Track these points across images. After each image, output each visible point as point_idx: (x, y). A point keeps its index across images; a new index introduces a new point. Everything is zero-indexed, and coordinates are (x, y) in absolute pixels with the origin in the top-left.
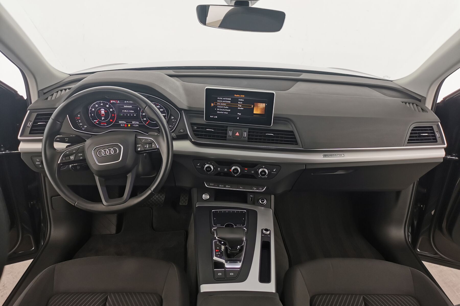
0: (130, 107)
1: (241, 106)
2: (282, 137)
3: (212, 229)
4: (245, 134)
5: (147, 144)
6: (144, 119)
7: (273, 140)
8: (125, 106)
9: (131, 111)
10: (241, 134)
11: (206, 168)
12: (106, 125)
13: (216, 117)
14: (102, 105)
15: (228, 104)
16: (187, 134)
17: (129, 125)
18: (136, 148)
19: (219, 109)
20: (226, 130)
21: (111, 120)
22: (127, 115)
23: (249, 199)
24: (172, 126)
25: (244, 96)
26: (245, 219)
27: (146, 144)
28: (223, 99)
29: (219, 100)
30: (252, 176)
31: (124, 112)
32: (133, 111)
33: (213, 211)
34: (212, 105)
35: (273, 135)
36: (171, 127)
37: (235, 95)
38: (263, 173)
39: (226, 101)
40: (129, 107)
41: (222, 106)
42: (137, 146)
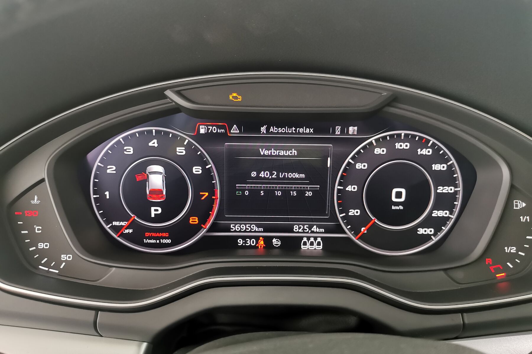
0: (288, 153)
6: (352, 212)
8: (266, 153)
9: (291, 175)
12: (169, 241)
14: (156, 145)
21: (194, 220)
22: (270, 192)
24: (518, 251)
31: (258, 177)
32: (303, 176)
36: (516, 255)
40: (282, 153)
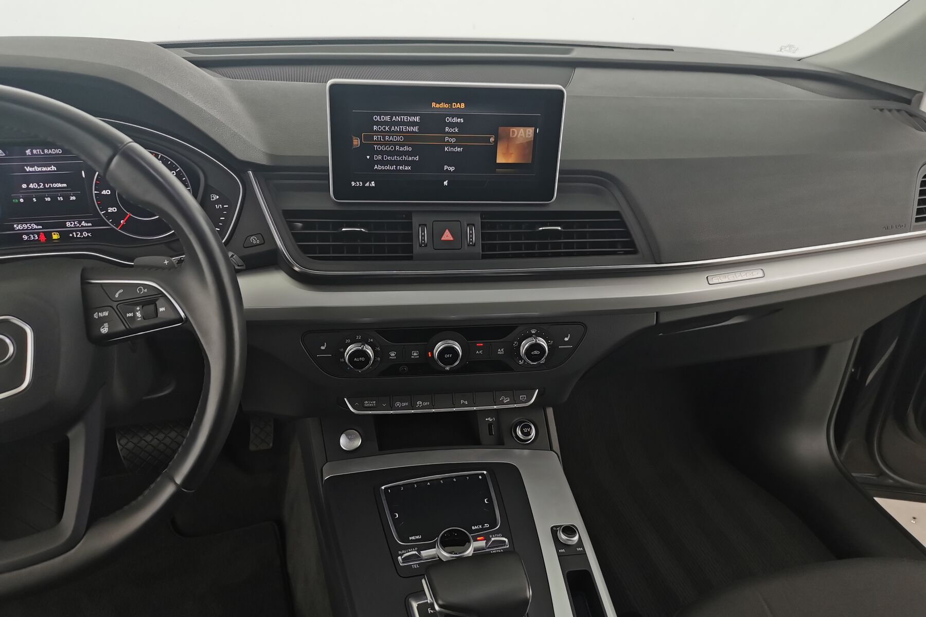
0: (49, 169)
1: (453, 140)
2: (582, 235)
3: (399, 558)
4: (473, 235)
5: (137, 304)
6: (110, 210)
7: (558, 246)
8: (31, 169)
9: (55, 185)
10: (459, 235)
11: (353, 355)
13: (373, 184)
15: (409, 137)
16: (276, 250)
17: (55, 236)
18: (89, 325)
19: (380, 157)
20: (409, 226)
22: (41, 199)
23: (483, 431)
25: (463, 105)
26: (490, 500)
27: (132, 304)
28: (394, 119)
29: (378, 123)
30: (499, 366)
31: (28, 188)
32: (65, 185)
33: (383, 488)
34: (356, 142)
35: (559, 228)
37: (433, 104)
38: (536, 352)
39: (404, 128)
40: (44, 169)
41: (390, 145)
42: (96, 316)
